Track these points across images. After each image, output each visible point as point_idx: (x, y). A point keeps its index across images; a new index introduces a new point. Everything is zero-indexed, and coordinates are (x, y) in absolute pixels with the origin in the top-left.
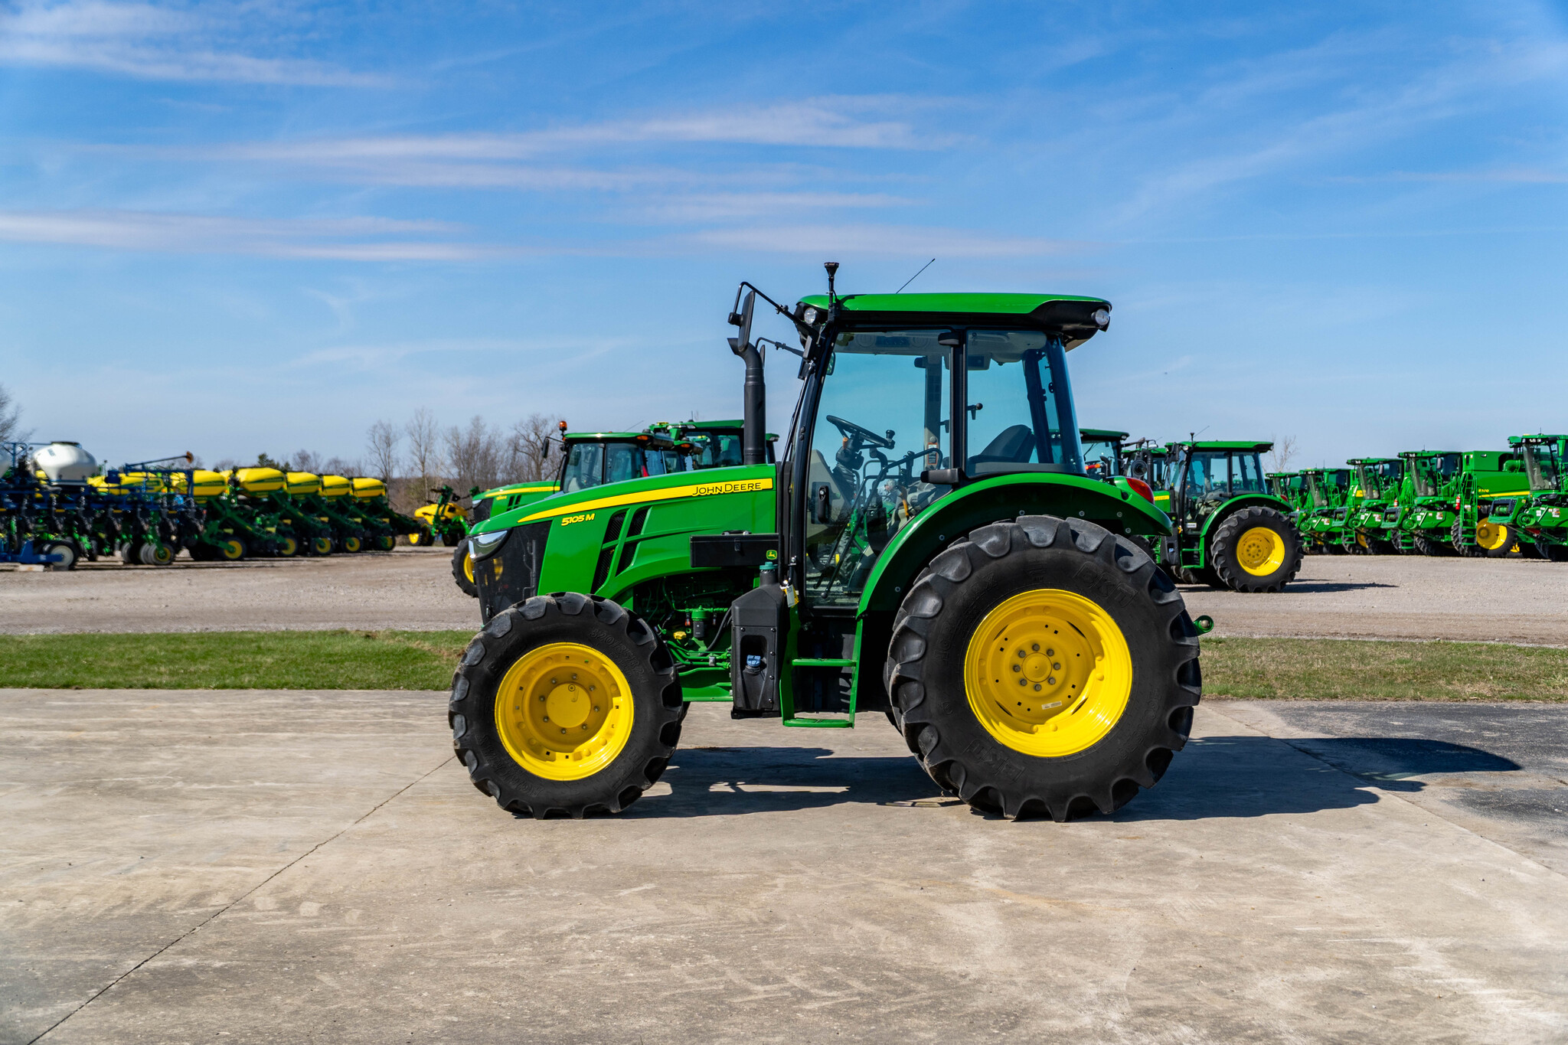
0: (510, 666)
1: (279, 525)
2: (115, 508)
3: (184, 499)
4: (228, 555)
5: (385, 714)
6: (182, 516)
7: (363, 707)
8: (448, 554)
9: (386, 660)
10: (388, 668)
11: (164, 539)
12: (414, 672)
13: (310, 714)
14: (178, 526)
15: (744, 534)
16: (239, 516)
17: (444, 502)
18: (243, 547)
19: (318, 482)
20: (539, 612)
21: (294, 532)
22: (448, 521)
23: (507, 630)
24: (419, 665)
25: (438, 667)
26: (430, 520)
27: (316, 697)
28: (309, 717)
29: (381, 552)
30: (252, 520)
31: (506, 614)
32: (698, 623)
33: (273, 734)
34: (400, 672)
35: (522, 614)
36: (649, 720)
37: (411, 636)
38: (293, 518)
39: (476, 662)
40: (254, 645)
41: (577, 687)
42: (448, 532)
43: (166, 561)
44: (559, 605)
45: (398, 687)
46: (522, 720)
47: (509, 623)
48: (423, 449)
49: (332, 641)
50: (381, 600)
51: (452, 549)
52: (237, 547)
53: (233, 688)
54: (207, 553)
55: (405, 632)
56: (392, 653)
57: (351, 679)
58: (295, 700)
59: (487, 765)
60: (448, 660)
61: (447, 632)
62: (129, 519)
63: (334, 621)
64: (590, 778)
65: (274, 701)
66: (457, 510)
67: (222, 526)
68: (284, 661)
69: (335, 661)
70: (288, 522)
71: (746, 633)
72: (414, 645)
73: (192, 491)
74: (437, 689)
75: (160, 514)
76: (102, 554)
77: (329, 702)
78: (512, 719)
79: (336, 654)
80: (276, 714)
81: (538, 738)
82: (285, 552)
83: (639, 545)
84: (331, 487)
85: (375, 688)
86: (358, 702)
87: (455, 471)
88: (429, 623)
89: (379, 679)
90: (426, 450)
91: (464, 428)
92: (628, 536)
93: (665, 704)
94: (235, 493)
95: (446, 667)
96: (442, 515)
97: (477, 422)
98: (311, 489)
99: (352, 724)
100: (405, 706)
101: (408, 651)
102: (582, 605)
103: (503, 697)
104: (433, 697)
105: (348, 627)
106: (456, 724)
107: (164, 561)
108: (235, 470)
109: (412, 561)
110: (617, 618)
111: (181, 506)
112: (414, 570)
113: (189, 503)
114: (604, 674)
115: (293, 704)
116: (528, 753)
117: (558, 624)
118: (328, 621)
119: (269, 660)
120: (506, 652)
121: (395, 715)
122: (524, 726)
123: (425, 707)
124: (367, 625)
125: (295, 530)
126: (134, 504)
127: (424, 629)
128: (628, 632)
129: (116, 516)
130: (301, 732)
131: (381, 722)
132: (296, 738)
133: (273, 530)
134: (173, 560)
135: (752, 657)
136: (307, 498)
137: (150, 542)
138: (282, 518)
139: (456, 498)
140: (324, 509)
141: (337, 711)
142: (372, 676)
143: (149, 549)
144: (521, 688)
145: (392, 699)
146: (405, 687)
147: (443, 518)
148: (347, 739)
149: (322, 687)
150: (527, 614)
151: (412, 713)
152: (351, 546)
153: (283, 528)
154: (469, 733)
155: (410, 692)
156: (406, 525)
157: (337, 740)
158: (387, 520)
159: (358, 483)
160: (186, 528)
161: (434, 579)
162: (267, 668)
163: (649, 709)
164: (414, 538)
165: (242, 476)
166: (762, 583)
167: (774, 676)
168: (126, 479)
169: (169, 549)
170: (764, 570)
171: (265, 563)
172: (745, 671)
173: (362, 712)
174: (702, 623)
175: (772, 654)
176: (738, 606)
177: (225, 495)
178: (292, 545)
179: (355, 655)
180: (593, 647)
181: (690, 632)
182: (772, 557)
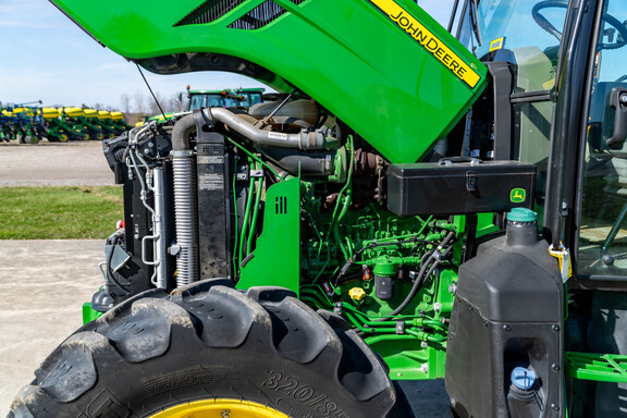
1: (82, 129)
2: (11, 122)
4: (62, 140)
6: (39, 125)
7: (53, 263)
11: (34, 134)
14: (38, 129)
15: (472, 163)
16: (67, 126)
18: (67, 137)
19: (97, 113)
30: (71, 126)
31: (86, 347)
32: (383, 279)
35: (120, 349)
38: (88, 127)
43: (35, 142)
44: (199, 326)
47: (91, 367)
48: (140, 103)
49: (65, 195)
52: (65, 137)
54: (53, 139)
55: (108, 188)
62: (17, 126)
67: (59, 129)
68: (28, 211)
69: (59, 212)
70: (85, 128)
71: (511, 335)
72: (109, 198)
73: (43, 116)
75: (30, 124)
76: (11, 140)
79: (63, 206)
82: (84, 139)
84: (102, 115)
87: (150, 110)
89: (77, 230)
94: (64, 117)
98: (94, 116)
99: (29, 291)
100: (84, 260)
108: (64, 108)
110: (319, 348)
111: (38, 122)
113: (41, 120)
117: (197, 367)
119: (20, 211)
121: (72, 275)
125: (89, 131)
126: (19, 120)
128: (341, 375)
129: (11, 125)
131: (55, 287)
133: (79, 131)
134: (38, 142)
135: (522, 373)
136: (93, 119)
137: (28, 135)
138: (83, 126)
140: (100, 123)
141: (30, 269)
143: (28, 138)
150: (130, 346)
153: (84, 130)
158: (124, 128)
159: (113, 114)
160: (41, 129)
162: (15, 217)
165: (67, 111)
166: (510, 242)
167: (557, 406)
168: (16, 111)
169: (36, 138)
170: (518, 223)
171: (75, 143)
172: (510, 395)
173: (48, 271)
174: (389, 279)
175: (555, 368)
176: (494, 286)
177: (60, 118)
178: (87, 136)
179: (74, 206)
180: (269, 405)
181: (367, 287)
182: (518, 199)
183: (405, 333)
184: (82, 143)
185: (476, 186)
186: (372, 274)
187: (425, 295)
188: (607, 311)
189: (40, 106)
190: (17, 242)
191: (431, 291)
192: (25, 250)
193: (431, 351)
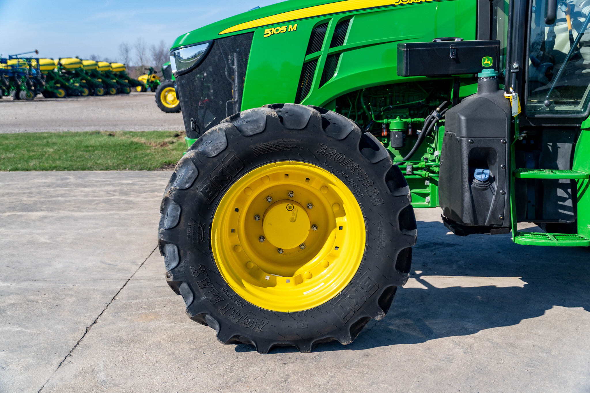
0: (226, 188)
1: (80, 83)
2: (5, 75)
3: (36, 71)
4: (58, 95)
5: (115, 191)
6: (35, 78)
7: (101, 185)
8: (153, 95)
9: (119, 150)
10: (120, 155)
11: (29, 89)
12: (135, 157)
13: (63, 192)
14: (34, 83)
15: (456, 40)
16: (63, 79)
17: (150, 74)
18: (65, 92)
19: (96, 64)
20: (259, 127)
21: (87, 86)
22: (152, 82)
23: (222, 147)
24: (138, 152)
25: (150, 153)
26: (145, 82)
27: (72, 177)
28: (62, 196)
29: (125, 94)
30: (68, 80)
31: (220, 129)
32: (396, 133)
33: (30, 213)
34: (127, 158)
35: (239, 129)
36: (383, 246)
37: (134, 134)
38: (87, 80)
39: (187, 186)
40: (45, 141)
41: (296, 206)
42: (153, 86)
43: (31, 98)
44: (281, 118)
45: (125, 169)
46: (239, 243)
47: (224, 139)
48: (141, 54)
49: (90, 138)
50: (121, 115)
51: (155, 93)
52: (62, 92)
53: (22, 170)
54: (49, 95)
55: (131, 132)
56: (123, 145)
57: (96, 163)
58: (57, 180)
59: (204, 298)
60: (155, 149)
61: (154, 132)
62: (12, 79)
63: (95, 126)
64: (318, 308)
65: (44, 181)
66: (156, 77)
67: (56, 83)
68: (59, 150)
69: (89, 151)
70: (84, 81)
71: (474, 145)
72: (135, 140)
73: (39, 67)
74: (150, 169)
75: (25, 77)
76: (4, 95)
77: (79, 181)
78: (228, 243)
79: (91, 146)
80: (40, 193)
81: (256, 261)
82: (83, 94)
83: (341, 56)
84: (102, 67)
85: (111, 169)
86: (98, 181)
87: (154, 62)
88: (144, 126)
89: (113, 164)
90: (143, 54)
91: (157, 45)
92: (331, 47)
93: (401, 229)
94: (60, 69)
95: (154, 154)
96: (150, 79)
97: (162, 43)
98: (93, 68)
99: (90, 202)
100: (128, 184)
101: (132, 143)
102: (307, 118)
103: (219, 223)
104: (147, 177)
105: (102, 129)
106: (167, 253)
107: (29, 98)
108: (60, 59)
109: (138, 98)
110: (348, 132)
111: (35, 74)
112: (138, 101)
113: (38, 72)
114: (325, 192)
115: (55, 183)
116: (248, 281)
117: (281, 140)
118: (91, 126)
119: (51, 150)
120: (222, 173)
121: (122, 193)
122: (240, 249)
123: (141, 185)
124: (111, 128)
125: (88, 85)
126: (14, 73)
127: (142, 130)
128: (361, 148)
129: (6, 78)
130: (51, 210)
131: (111, 200)
132: (45, 217)
133: (77, 85)
134: (33, 98)
135: (481, 170)
136: (92, 72)
137: (23, 90)
138: (82, 80)
139: (155, 72)
140: (100, 76)
141: (82, 189)
142: (109, 161)
143: (23, 93)
144: (237, 210)
145: (121, 178)
146: (129, 169)
147: (150, 81)
148: (83, 218)
149: (78, 169)
150: (244, 128)
151: (133, 191)
152: (112, 92)
153: (82, 84)
154: (183, 264)
155: (132, 172)
156: (134, 84)
157: (76, 219)
158: (127, 81)
159: (114, 65)
160: (37, 83)
161: (147, 105)
162: (49, 155)
163: (383, 234)
164: (139, 89)
165: (63, 62)
166: (480, 91)
167: (504, 191)
168: (10, 62)
169: (32, 94)
170: (484, 78)
171: (74, 99)
172: (472, 185)
173: (100, 191)
174: (401, 133)
175: (502, 168)
176: (463, 115)
177: (56, 70)
178: (86, 91)
179: (102, 147)
180: (320, 166)
181: (386, 142)
182: (488, 64)
183: (413, 174)
184: (82, 99)
185: (457, 55)
186: (388, 131)
187: (428, 148)
188: (551, 144)
189: (35, 56)
190: (60, 173)
191: (433, 145)
192: (71, 177)
193: (432, 186)
